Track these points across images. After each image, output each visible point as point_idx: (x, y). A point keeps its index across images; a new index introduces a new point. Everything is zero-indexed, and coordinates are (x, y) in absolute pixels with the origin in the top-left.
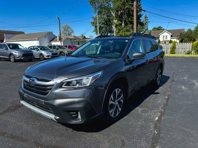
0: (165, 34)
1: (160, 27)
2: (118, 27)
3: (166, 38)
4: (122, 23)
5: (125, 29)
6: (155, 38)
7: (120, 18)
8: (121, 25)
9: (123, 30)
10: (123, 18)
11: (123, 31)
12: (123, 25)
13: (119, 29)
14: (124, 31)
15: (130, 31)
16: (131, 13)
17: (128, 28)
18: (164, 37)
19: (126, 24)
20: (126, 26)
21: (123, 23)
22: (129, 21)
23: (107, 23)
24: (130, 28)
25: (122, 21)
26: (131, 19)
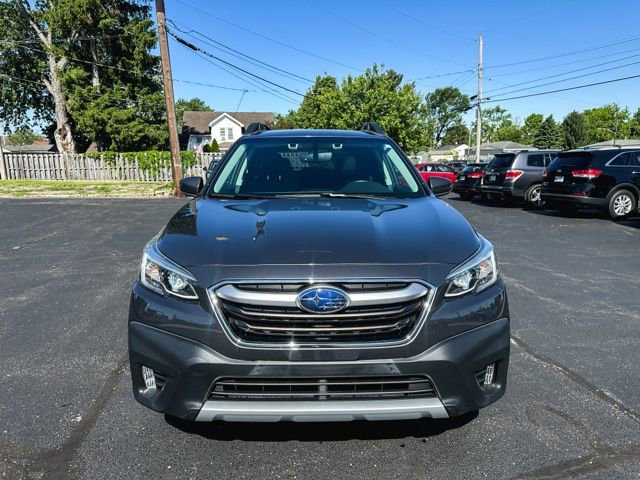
0: (226, 123)
1: (196, 101)
2: (78, 88)
3: (231, 136)
4: (91, 77)
5: (106, 96)
6: (198, 133)
7: (81, 56)
8: (87, 81)
9: (99, 101)
10: (92, 59)
11: (98, 105)
12: (96, 82)
13: (81, 96)
14: (103, 106)
15: (125, 108)
16: (124, 47)
17: (118, 96)
18: (222, 131)
19: (107, 82)
20: (109, 89)
21: (96, 75)
22: (116, 72)
23: (19, 69)
24: (123, 97)
25: (88, 68)
26: (124, 66)
